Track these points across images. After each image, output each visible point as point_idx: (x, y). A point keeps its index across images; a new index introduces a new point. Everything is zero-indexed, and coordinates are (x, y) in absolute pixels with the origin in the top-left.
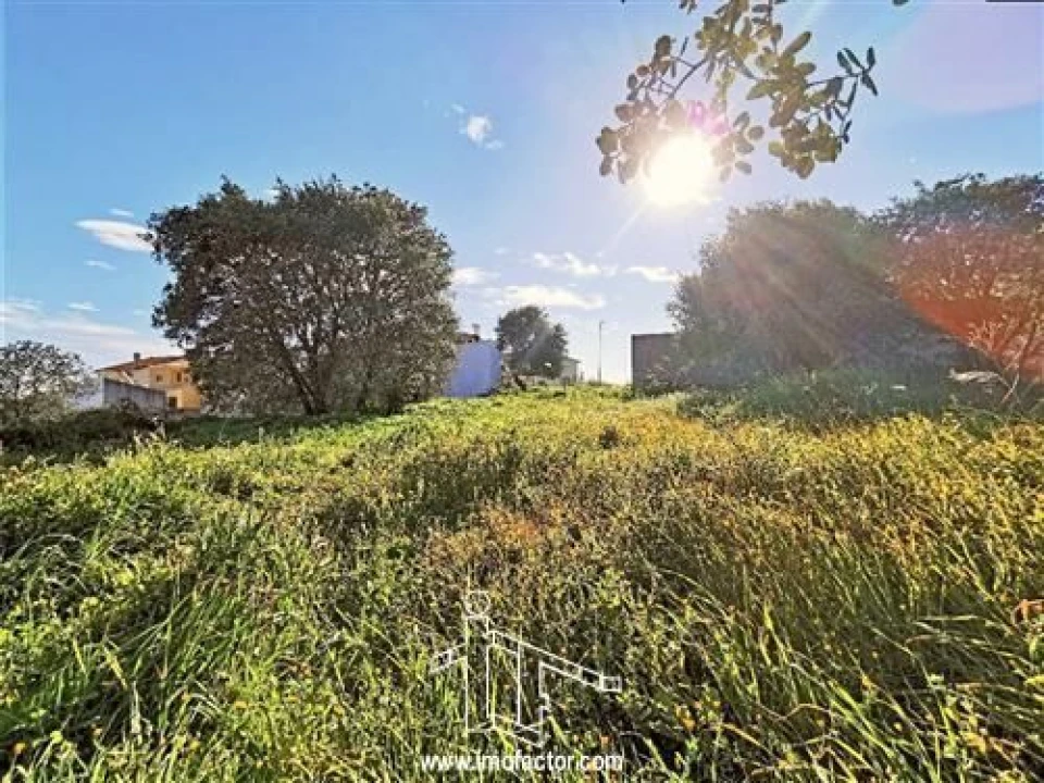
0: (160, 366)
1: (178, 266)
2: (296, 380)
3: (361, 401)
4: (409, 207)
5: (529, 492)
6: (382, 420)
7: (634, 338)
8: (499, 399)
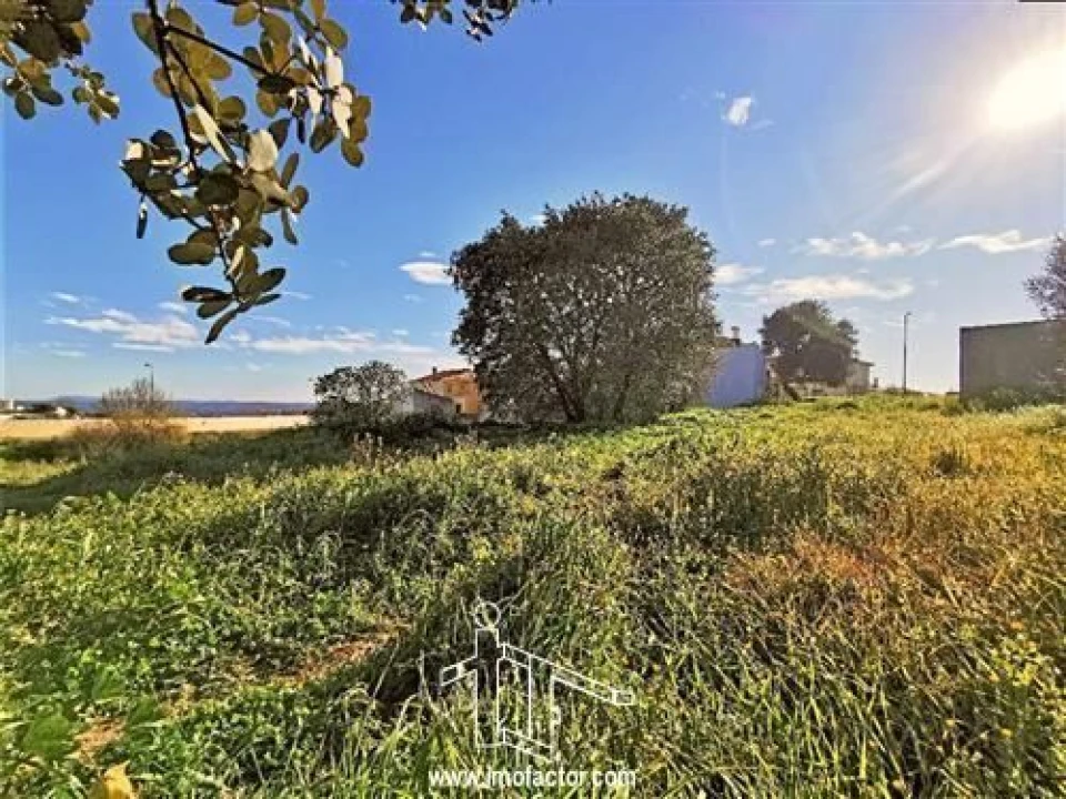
0: (453, 378)
1: (469, 293)
2: (559, 390)
3: (618, 410)
4: (668, 210)
5: (845, 522)
6: (638, 429)
7: (963, 330)
8: (765, 410)
